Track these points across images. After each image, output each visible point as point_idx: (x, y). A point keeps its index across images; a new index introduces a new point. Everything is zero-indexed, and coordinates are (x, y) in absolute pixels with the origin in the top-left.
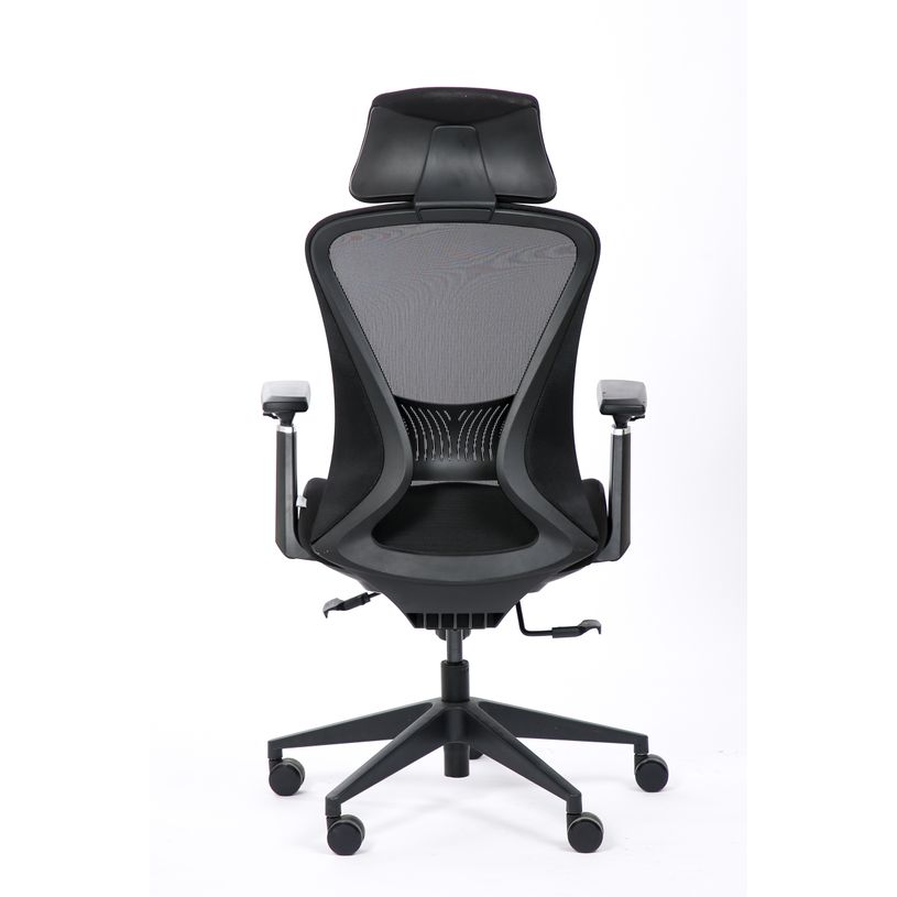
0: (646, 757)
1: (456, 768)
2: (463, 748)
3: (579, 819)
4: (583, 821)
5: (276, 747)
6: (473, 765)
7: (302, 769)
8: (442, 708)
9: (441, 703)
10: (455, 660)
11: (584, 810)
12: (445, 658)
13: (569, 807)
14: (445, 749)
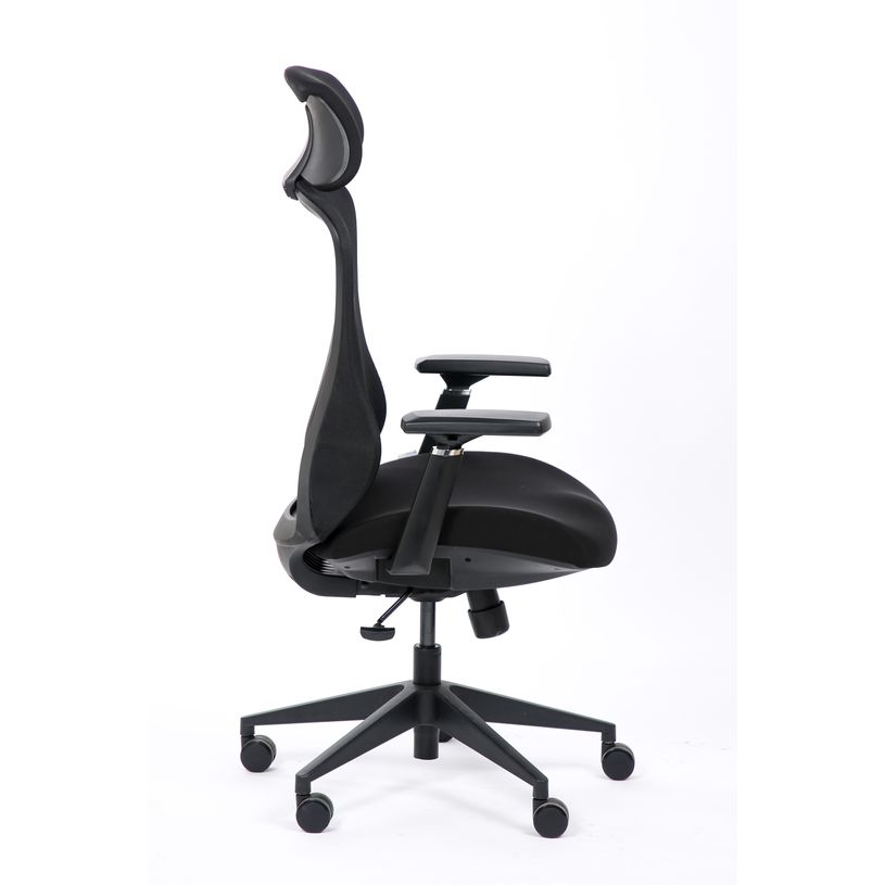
0: (613, 745)
1: (426, 751)
2: (432, 731)
3: (546, 804)
4: (548, 806)
5: (248, 724)
6: (442, 747)
7: (274, 747)
8: (414, 691)
9: (413, 685)
10: (428, 643)
11: (550, 796)
12: (417, 641)
13: (536, 792)
14: (415, 732)
